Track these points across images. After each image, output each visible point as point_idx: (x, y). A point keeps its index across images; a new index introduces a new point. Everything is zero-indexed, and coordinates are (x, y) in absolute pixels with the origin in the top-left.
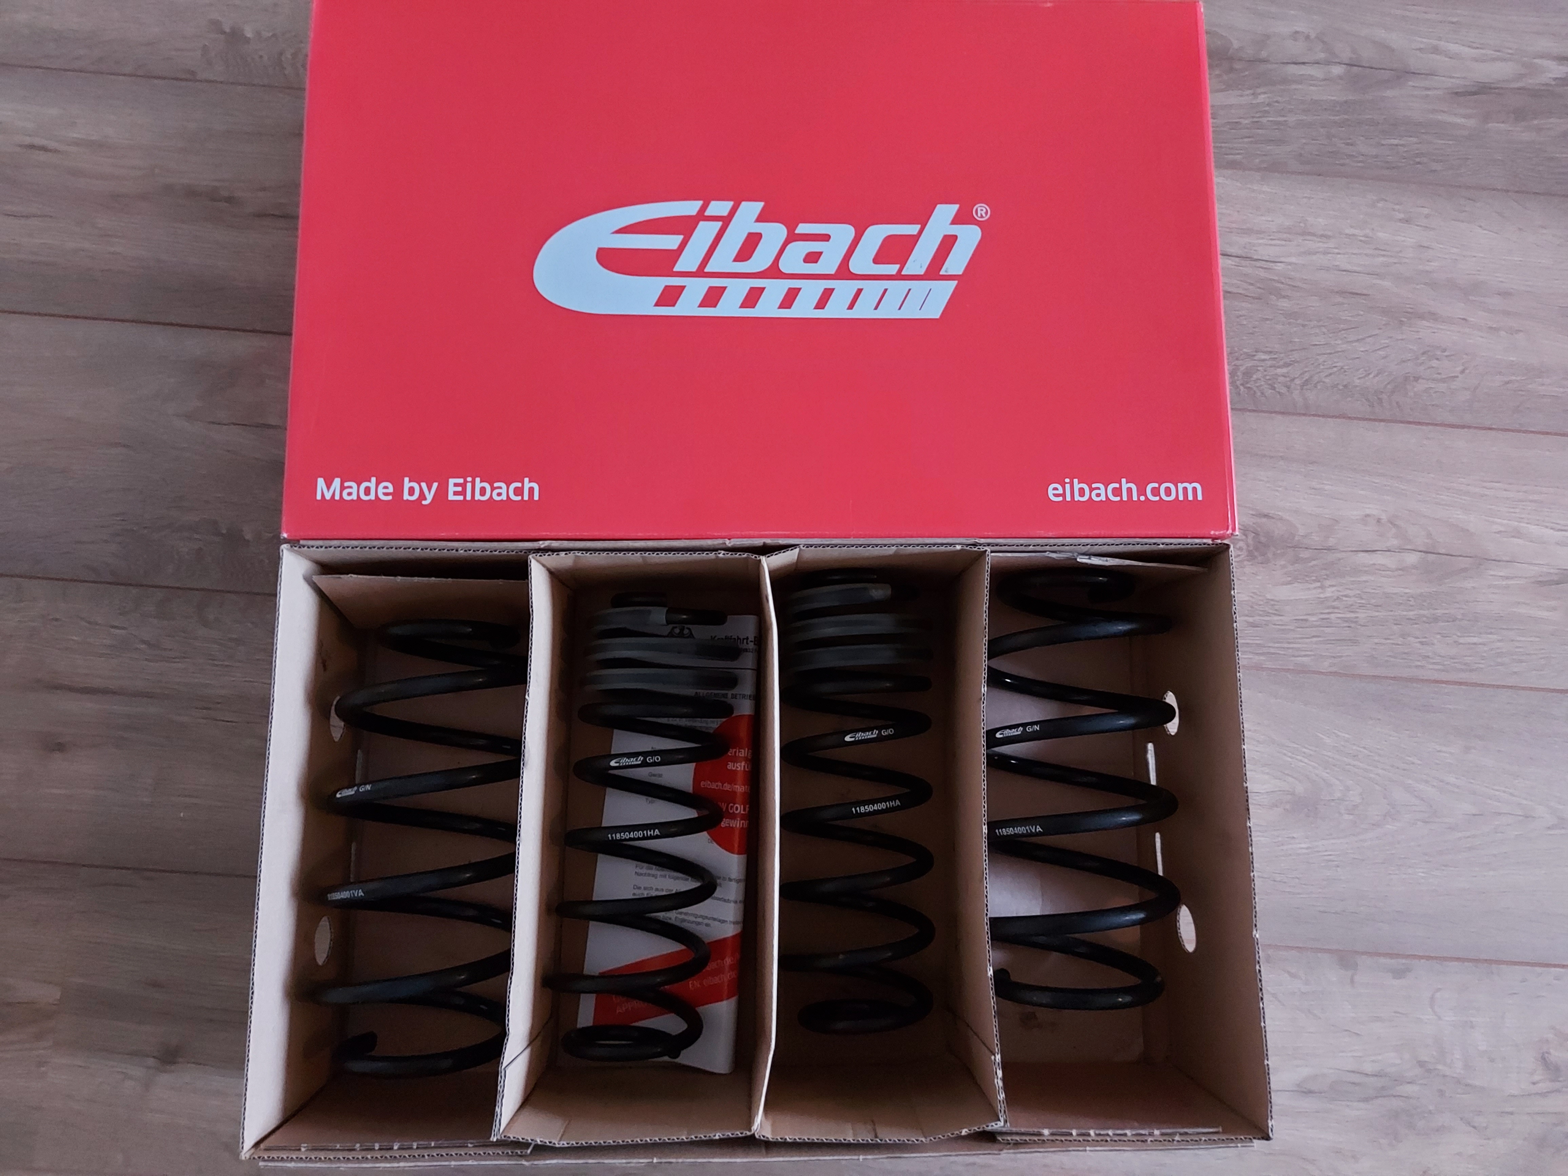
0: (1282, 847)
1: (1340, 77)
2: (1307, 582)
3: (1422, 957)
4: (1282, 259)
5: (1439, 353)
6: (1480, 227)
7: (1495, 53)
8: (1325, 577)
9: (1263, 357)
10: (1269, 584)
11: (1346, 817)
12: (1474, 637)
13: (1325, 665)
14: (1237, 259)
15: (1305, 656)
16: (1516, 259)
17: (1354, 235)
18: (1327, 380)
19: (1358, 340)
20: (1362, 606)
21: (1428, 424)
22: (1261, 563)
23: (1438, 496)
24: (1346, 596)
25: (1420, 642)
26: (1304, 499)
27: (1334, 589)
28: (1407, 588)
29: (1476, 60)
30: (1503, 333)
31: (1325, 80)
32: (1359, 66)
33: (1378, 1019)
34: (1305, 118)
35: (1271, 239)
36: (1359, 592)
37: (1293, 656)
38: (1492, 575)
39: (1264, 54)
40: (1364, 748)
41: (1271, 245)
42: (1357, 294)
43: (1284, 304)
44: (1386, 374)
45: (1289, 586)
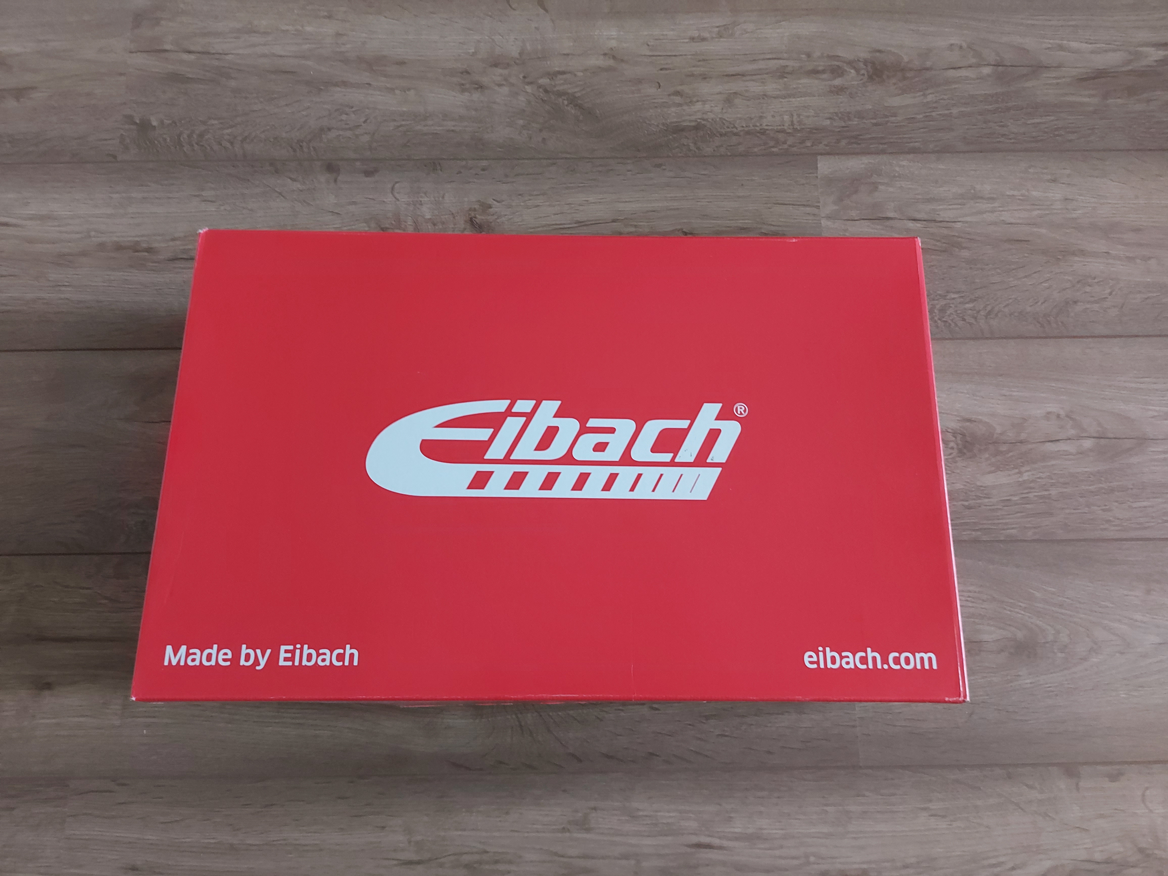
0: (1011, 684)
1: (989, 75)
2: (1008, 470)
3: (1131, 763)
4: (960, 219)
5: (1090, 280)
6: (1111, 180)
7: (1107, 46)
8: (1021, 464)
9: (953, 296)
10: (978, 473)
11: (1060, 655)
12: (1144, 501)
13: (1030, 534)
14: (925, 222)
15: (1013, 528)
16: (1141, 202)
17: (1013, 195)
18: (1006, 310)
19: (1026, 277)
20: (1052, 485)
21: (1087, 337)
22: (970, 458)
23: (1103, 393)
24: (1039, 478)
25: (1102, 510)
26: (998, 404)
27: (1030, 473)
28: (1086, 467)
29: (1092, 52)
30: (1138, 261)
31: (978, 79)
32: (1003, 66)
33: (1102, 816)
34: (965, 109)
35: (949, 205)
36: (1048, 474)
37: (1004, 529)
38: (1152, 452)
39: (928, 64)
40: (1067, 598)
41: (950, 209)
42: (1021, 241)
43: (965, 254)
44: (1051, 300)
45: (993, 474)
